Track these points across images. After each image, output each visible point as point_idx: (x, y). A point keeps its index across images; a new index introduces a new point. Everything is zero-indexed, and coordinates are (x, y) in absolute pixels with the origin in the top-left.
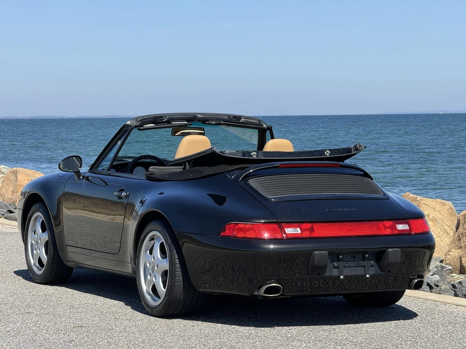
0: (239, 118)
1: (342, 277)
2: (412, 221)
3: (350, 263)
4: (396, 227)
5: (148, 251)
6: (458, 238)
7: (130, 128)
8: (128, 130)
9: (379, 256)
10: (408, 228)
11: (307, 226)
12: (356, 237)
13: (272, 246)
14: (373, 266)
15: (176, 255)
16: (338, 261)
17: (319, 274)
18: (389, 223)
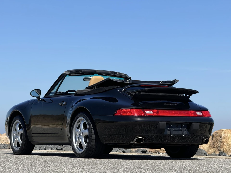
0: (116, 73)
1: (172, 135)
2: (203, 111)
3: (176, 129)
4: (196, 114)
5: (77, 128)
6: (213, 144)
7: (65, 75)
8: (64, 76)
9: (189, 126)
10: (202, 114)
11: (156, 111)
12: (178, 116)
13: (139, 119)
14: (186, 131)
15: (92, 127)
16: (170, 128)
17: (161, 133)
18: (193, 112)
